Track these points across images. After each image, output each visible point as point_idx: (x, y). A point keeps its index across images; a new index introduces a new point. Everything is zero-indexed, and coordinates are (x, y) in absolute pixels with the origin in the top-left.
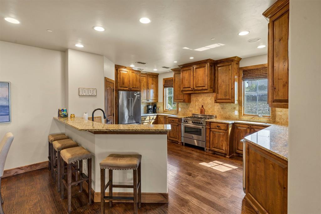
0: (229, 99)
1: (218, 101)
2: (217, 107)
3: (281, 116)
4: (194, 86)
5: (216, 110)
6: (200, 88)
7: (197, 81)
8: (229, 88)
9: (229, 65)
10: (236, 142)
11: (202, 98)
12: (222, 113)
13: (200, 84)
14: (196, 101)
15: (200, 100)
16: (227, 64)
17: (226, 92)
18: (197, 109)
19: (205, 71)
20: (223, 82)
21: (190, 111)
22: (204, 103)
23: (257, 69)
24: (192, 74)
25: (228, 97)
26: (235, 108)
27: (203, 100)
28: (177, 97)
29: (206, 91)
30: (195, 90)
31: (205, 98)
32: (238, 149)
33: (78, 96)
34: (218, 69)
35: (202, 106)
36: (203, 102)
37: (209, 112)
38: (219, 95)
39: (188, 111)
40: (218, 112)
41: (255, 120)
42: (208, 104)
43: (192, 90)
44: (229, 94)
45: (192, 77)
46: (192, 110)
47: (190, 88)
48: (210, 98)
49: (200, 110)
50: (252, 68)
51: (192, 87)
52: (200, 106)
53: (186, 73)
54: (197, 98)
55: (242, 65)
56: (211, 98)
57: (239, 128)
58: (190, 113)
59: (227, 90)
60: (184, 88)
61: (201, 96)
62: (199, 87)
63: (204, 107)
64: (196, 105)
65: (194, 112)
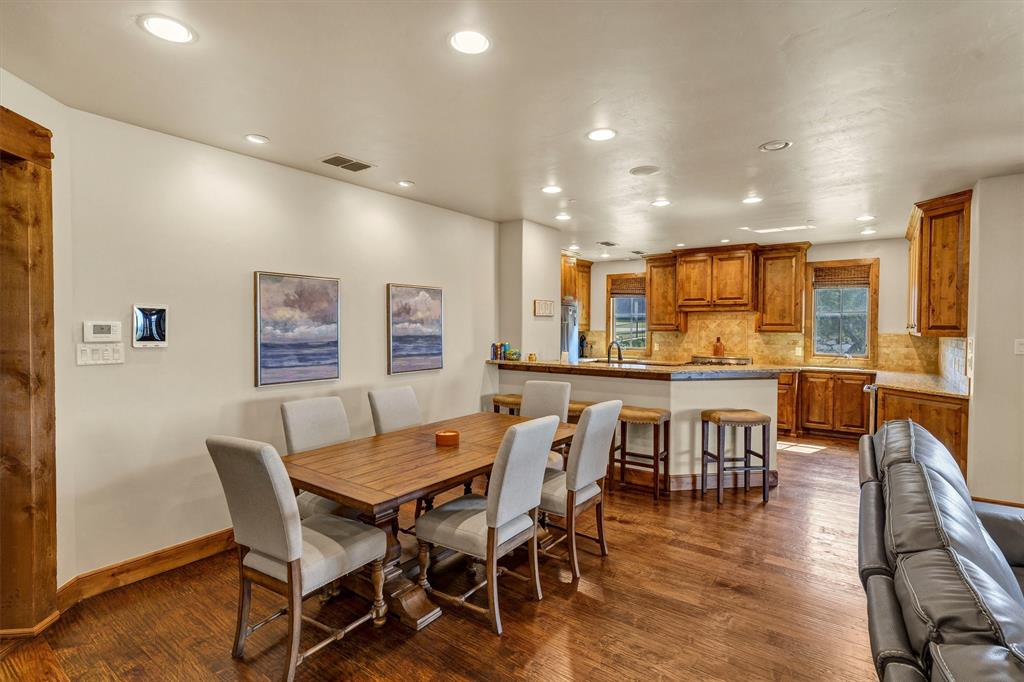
0: (790, 325)
1: (764, 328)
2: (755, 341)
3: (888, 355)
4: (715, 297)
5: (751, 347)
6: (731, 302)
7: (721, 286)
8: (791, 302)
9: (791, 258)
10: (805, 407)
11: (718, 322)
12: (766, 352)
13: (731, 293)
14: (701, 328)
15: (713, 325)
16: (787, 255)
17: (784, 311)
18: (703, 345)
19: (742, 267)
20: (778, 290)
21: (685, 350)
22: (722, 333)
23: (844, 268)
24: (709, 271)
25: (787, 321)
26: (795, 343)
27: (719, 325)
28: (658, 319)
29: (743, 308)
30: (715, 305)
31: (726, 322)
32: (808, 421)
33: (533, 317)
34: (764, 265)
35: (718, 339)
36: (720, 330)
37: (736, 351)
38: (768, 316)
39: (681, 349)
40: (757, 351)
41: (838, 365)
42: (733, 335)
43: (709, 306)
44: (790, 313)
45: (709, 278)
46: (692, 349)
47: (703, 300)
48: (738, 321)
49: (711, 348)
50: (833, 265)
51: (708, 299)
52: (712, 340)
53: (694, 268)
54: (705, 321)
55: (814, 257)
56: (741, 322)
57: (812, 380)
58: (686, 354)
59: (787, 305)
60: (686, 300)
62: (726, 299)
63: (722, 340)
64: (700, 338)
65: (695, 352)
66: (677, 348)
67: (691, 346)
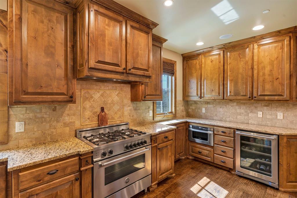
0: (159, 96)
5: (126, 113)
9: (159, 48)
11: (101, 92)
12: (135, 116)
14: (86, 99)
15: (97, 96)
17: (156, 85)
18: (87, 117)
21: (66, 125)
22: (105, 103)
25: (158, 93)
26: (149, 108)
27: (102, 95)
31: (108, 92)
35: (102, 109)
36: (103, 100)
37: (116, 118)
38: (149, 88)
39: (59, 125)
40: (130, 116)
42: (114, 105)
44: (159, 87)
46: (74, 122)
48: (117, 92)
51: (124, 66)
52: (96, 110)
54: (89, 91)
56: (119, 93)
58: (67, 129)
59: (158, 81)
60: (99, 62)
61: (98, 87)
62: (138, 69)
63: (105, 110)
64: (84, 108)
65: (78, 125)
66: (54, 124)
67: (73, 119)
